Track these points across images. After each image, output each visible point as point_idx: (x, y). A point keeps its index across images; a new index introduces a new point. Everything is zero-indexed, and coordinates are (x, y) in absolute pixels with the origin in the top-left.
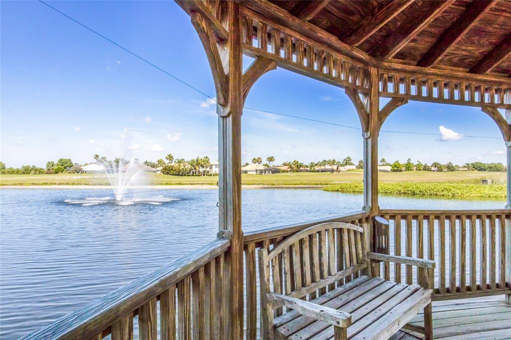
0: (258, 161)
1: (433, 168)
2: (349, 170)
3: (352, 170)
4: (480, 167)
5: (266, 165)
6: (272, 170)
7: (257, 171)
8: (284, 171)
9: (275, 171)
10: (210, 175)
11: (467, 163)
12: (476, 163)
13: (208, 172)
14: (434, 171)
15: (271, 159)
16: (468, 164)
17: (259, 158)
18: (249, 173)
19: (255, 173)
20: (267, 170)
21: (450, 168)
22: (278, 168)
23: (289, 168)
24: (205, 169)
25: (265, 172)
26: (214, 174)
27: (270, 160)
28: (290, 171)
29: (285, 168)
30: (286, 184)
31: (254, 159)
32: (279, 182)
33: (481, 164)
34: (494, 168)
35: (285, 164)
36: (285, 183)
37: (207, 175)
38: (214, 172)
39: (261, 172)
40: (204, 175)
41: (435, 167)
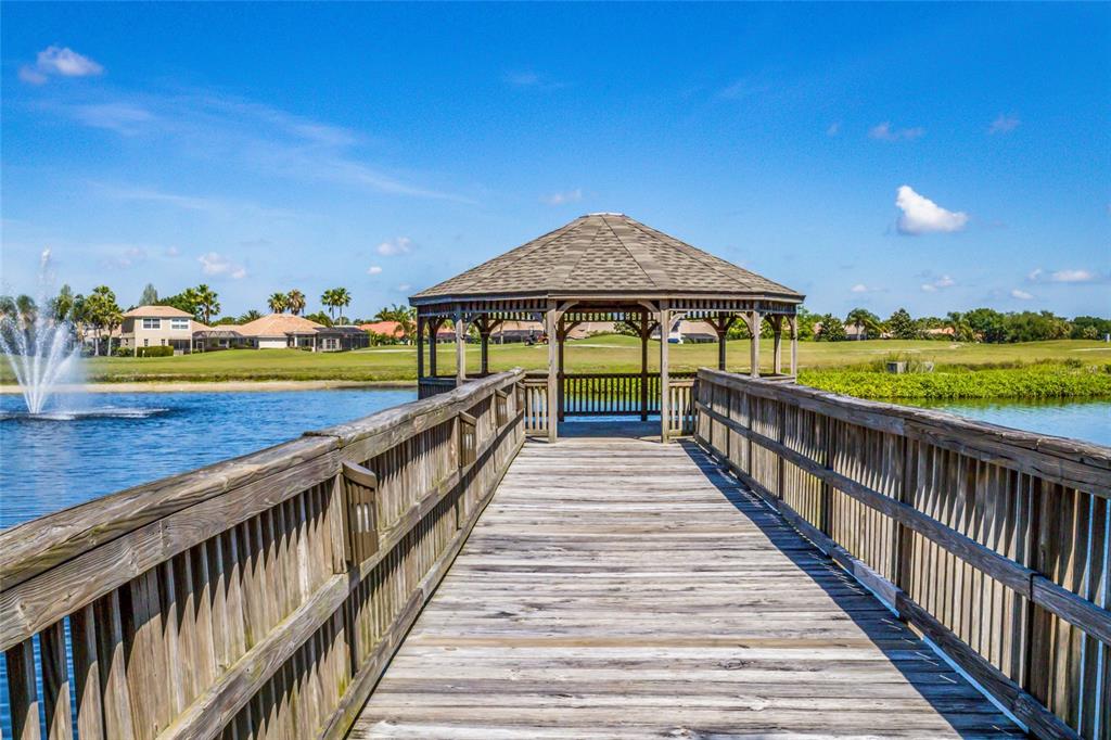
0: (290, 305)
1: (851, 330)
2: (595, 335)
3: (604, 334)
4: (989, 324)
5: (321, 319)
6: (341, 337)
7: (289, 338)
8: (383, 340)
9: (355, 339)
10: (128, 353)
11: (953, 311)
12: (980, 312)
13: (117, 341)
14: (852, 338)
15: (336, 298)
16: (955, 317)
17: (295, 294)
18: (262, 344)
19: (283, 345)
20: (326, 335)
21: (904, 327)
22: (364, 327)
23: (399, 328)
24: (105, 332)
25: (319, 343)
26: (140, 350)
27: (335, 303)
28: (402, 339)
29: (388, 328)
30: (402, 378)
31: (278, 297)
32: (384, 373)
33: (992, 314)
34: (1028, 328)
35: (385, 317)
36: (401, 373)
37: (113, 353)
38: (139, 343)
39: (306, 341)
40: (103, 353)
41: (857, 325)
